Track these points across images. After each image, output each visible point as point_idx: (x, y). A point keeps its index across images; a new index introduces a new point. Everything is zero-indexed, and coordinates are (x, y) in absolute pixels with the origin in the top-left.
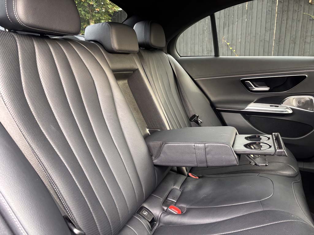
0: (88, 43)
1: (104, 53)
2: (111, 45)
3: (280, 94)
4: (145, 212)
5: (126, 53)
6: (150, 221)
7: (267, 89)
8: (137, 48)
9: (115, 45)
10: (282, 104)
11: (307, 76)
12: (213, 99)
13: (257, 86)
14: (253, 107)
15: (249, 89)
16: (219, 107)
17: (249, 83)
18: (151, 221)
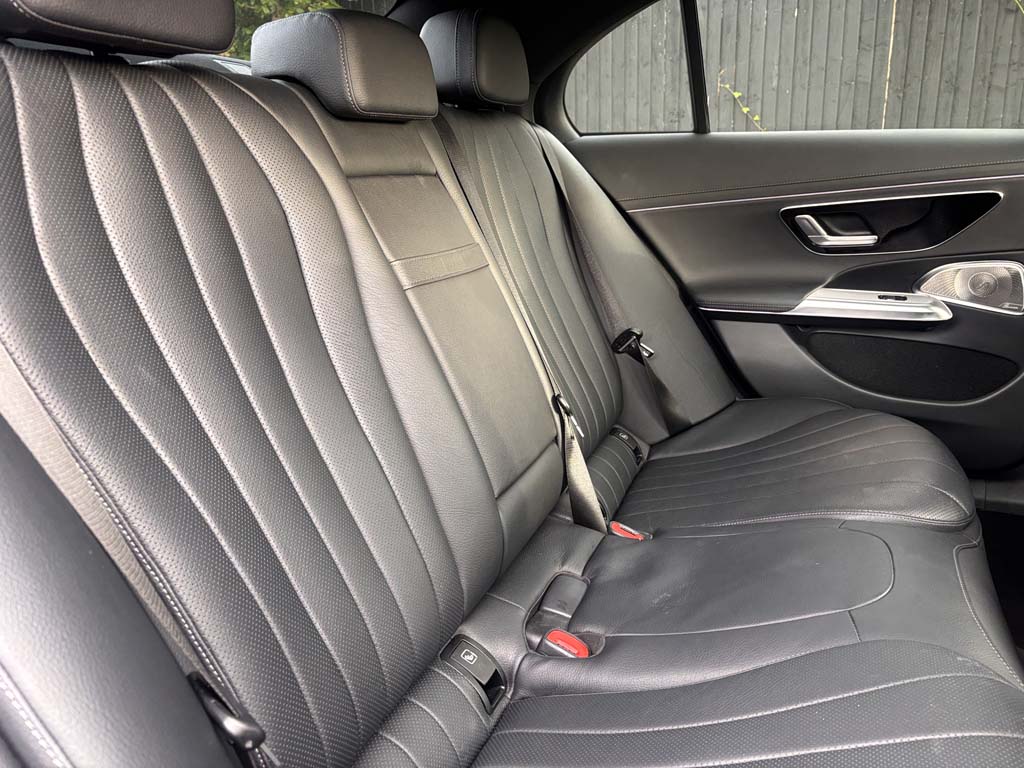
0: (262, 85)
1: (321, 117)
2: (343, 93)
3: (913, 256)
4: (467, 653)
5: (396, 120)
6: (484, 683)
7: (868, 240)
8: (430, 104)
9: (357, 93)
10: (919, 290)
11: (1001, 195)
12: (688, 276)
13: (836, 230)
14: (823, 303)
15: (808, 243)
16: (711, 303)
17: (807, 220)
18: (487, 684)
